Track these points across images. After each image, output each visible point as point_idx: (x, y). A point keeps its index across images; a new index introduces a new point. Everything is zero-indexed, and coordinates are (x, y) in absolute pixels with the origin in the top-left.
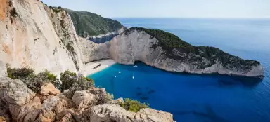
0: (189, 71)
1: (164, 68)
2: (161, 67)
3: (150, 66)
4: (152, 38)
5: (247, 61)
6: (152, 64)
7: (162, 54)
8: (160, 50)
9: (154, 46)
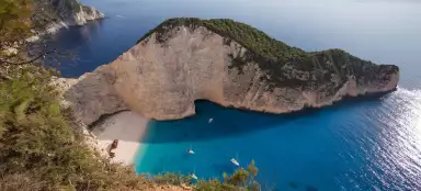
0: (315, 105)
1: (270, 109)
2: (260, 109)
3: (231, 108)
4: (228, 44)
5: (382, 66)
6: (238, 104)
7: (261, 79)
8: (254, 70)
9: (237, 63)
